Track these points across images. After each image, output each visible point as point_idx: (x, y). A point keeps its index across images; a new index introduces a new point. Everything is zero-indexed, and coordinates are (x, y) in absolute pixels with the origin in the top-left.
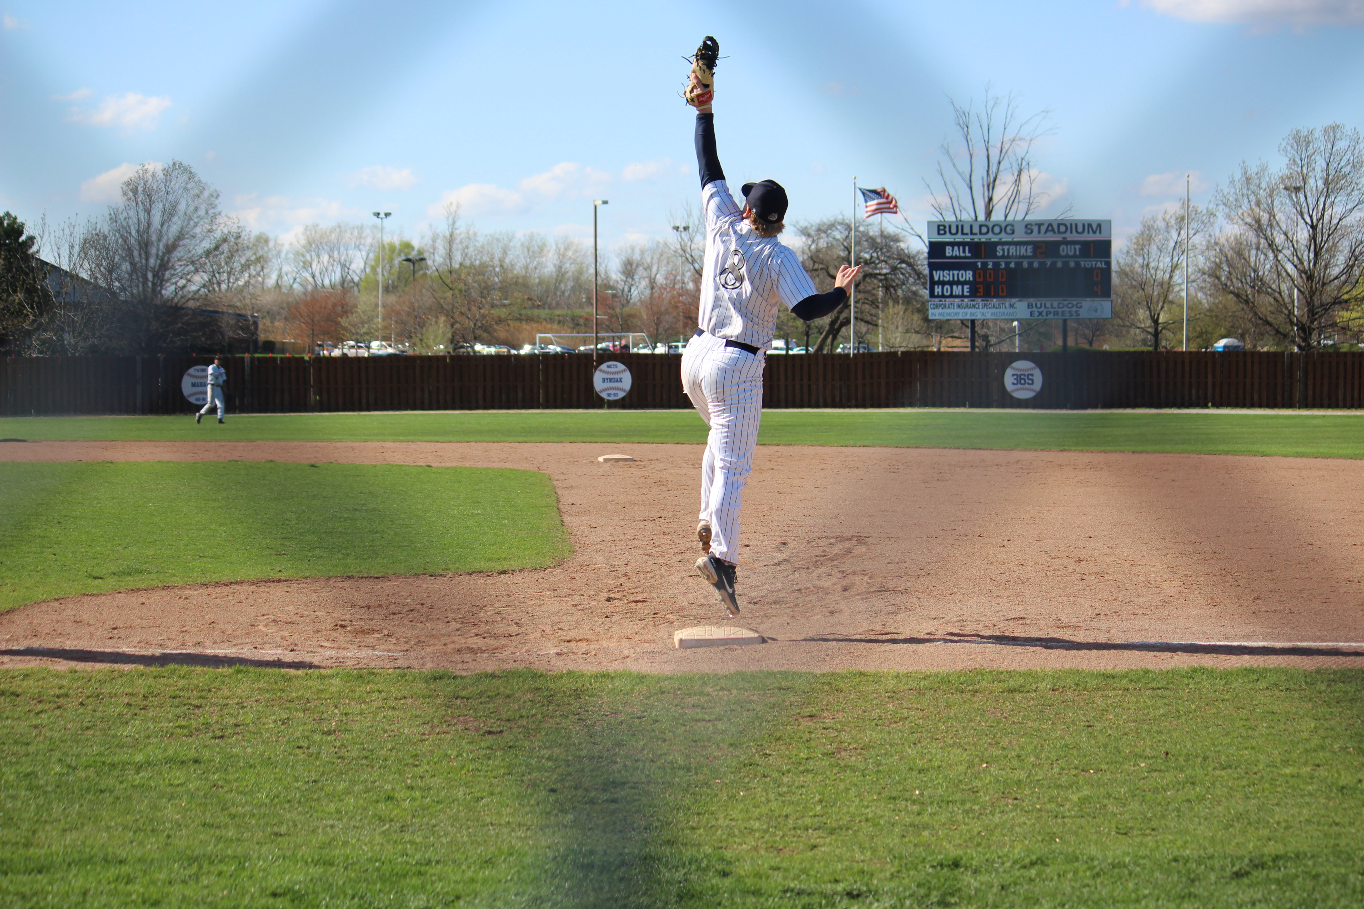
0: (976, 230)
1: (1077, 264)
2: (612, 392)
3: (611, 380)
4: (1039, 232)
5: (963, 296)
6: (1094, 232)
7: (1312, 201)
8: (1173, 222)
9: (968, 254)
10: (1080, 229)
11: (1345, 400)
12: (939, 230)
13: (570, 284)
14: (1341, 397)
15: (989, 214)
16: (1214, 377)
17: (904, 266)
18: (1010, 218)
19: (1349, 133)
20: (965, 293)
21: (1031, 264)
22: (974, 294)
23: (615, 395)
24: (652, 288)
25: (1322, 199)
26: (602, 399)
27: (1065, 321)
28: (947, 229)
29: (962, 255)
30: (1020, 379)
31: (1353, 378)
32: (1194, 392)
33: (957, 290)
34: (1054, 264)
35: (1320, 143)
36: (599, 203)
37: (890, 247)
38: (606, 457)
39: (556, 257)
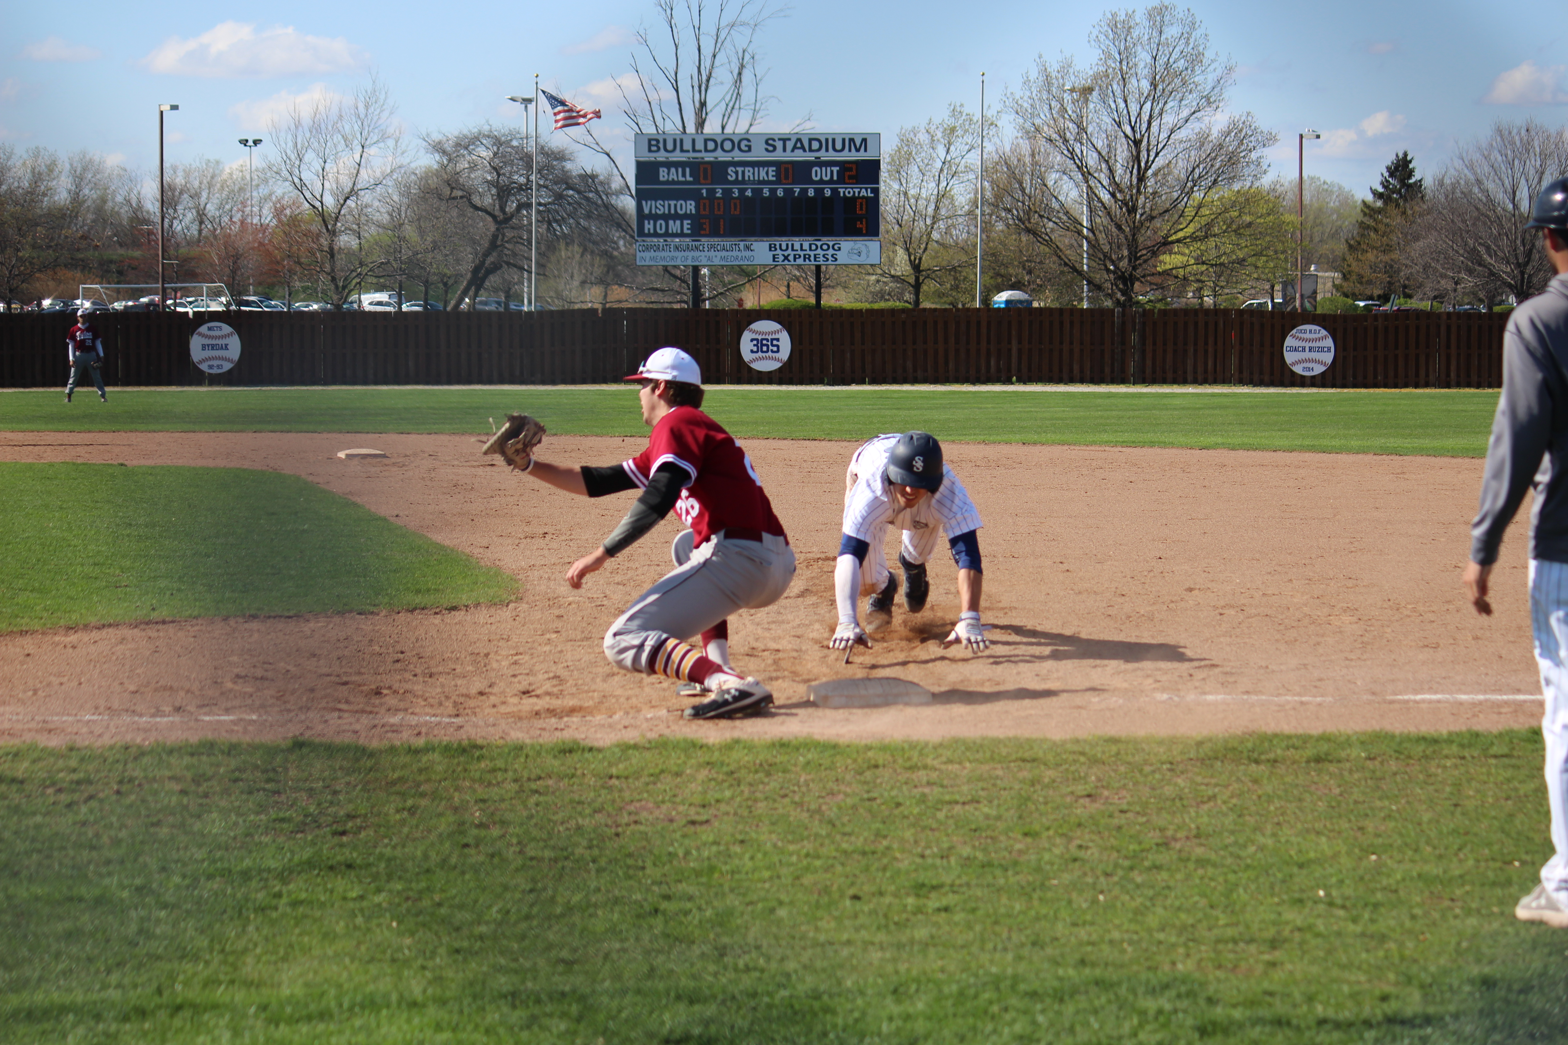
0: (700, 145)
1: (835, 191)
2: (215, 363)
3: (213, 347)
4: (784, 150)
5: (682, 235)
6: (858, 150)
7: (1134, 108)
8: (939, 135)
9: (689, 178)
10: (839, 146)
11: (1195, 372)
12: (650, 145)
13: (90, 217)
14: (1190, 368)
15: (700, 124)
16: (1020, 342)
17: (571, 192)
18: (728, 130)
19: (1181, 15)
20: (686, 231)
21: (773, 191)
22: (697, 231)
23: (218, 367)
24: (201, 222)
25: (1148, 106)
26: (202, 372)
27: (818, 268)
28: (661, 145)
29: (681, 179)
30: (760, 345)
31: (1206, 343)
32: (993, 363)
33: (674, 226)
34: (804, 191)
35: (1142, 30)
36: (166, 108)
37: (553, 167)
38: (348, 452)
39: (70, 180)
